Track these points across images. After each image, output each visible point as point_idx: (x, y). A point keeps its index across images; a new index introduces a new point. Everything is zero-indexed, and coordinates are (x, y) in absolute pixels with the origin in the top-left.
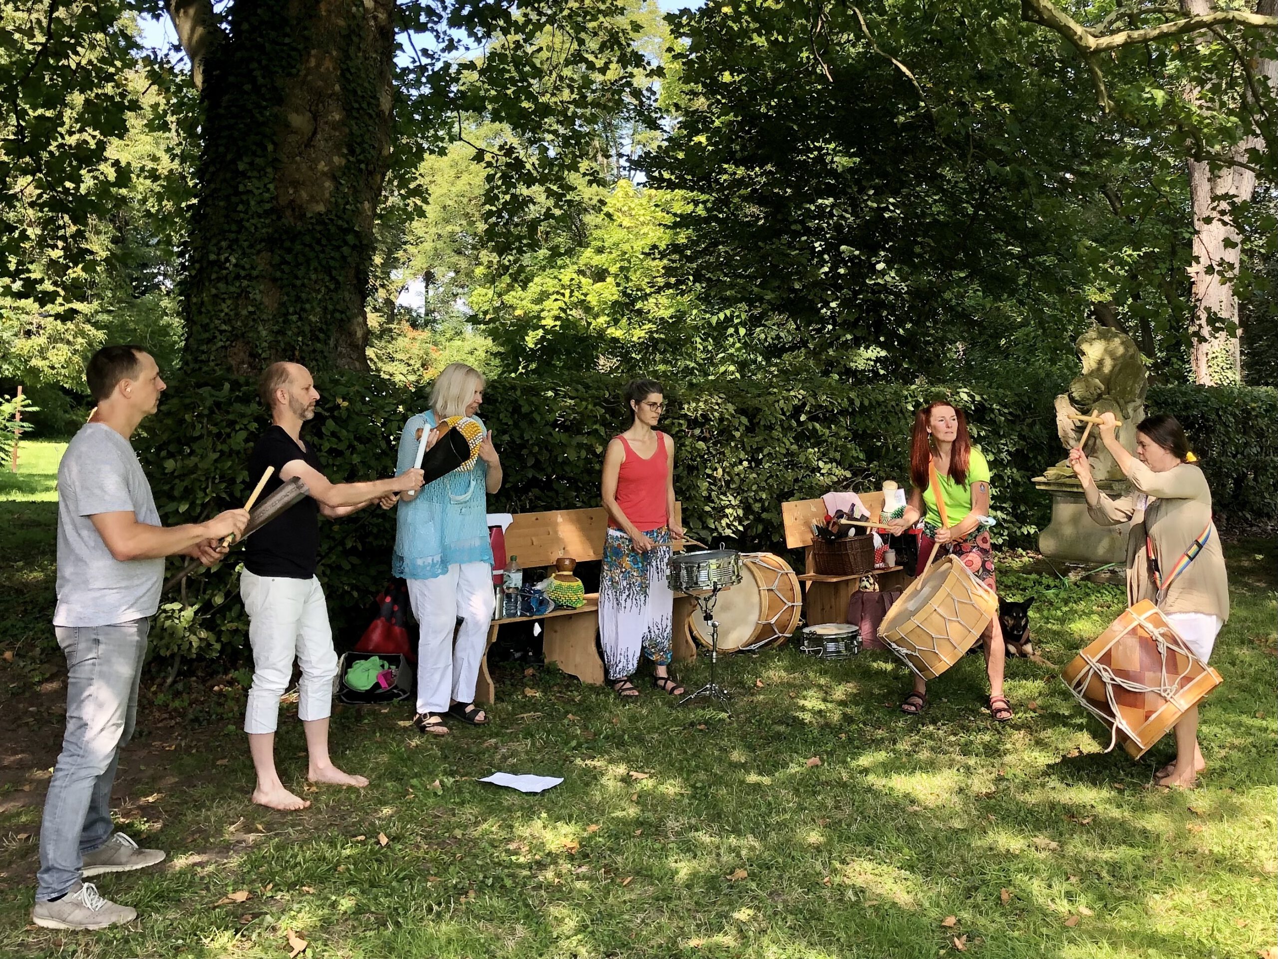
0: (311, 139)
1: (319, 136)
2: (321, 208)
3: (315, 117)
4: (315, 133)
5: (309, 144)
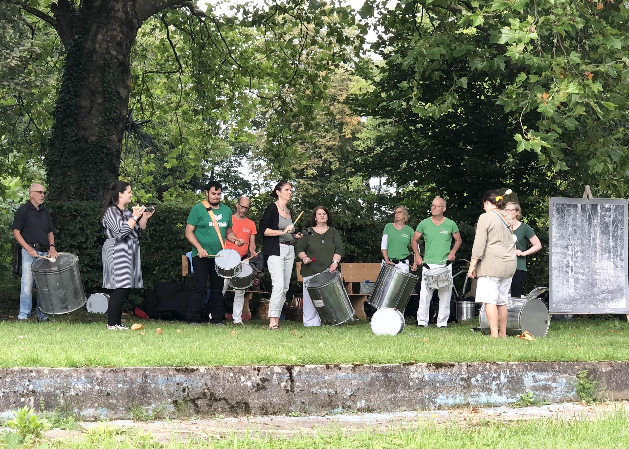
0: (90, 111)
1: (93, 109)
2: (94, 138)
3: (92, 101)
5: (89, 112)
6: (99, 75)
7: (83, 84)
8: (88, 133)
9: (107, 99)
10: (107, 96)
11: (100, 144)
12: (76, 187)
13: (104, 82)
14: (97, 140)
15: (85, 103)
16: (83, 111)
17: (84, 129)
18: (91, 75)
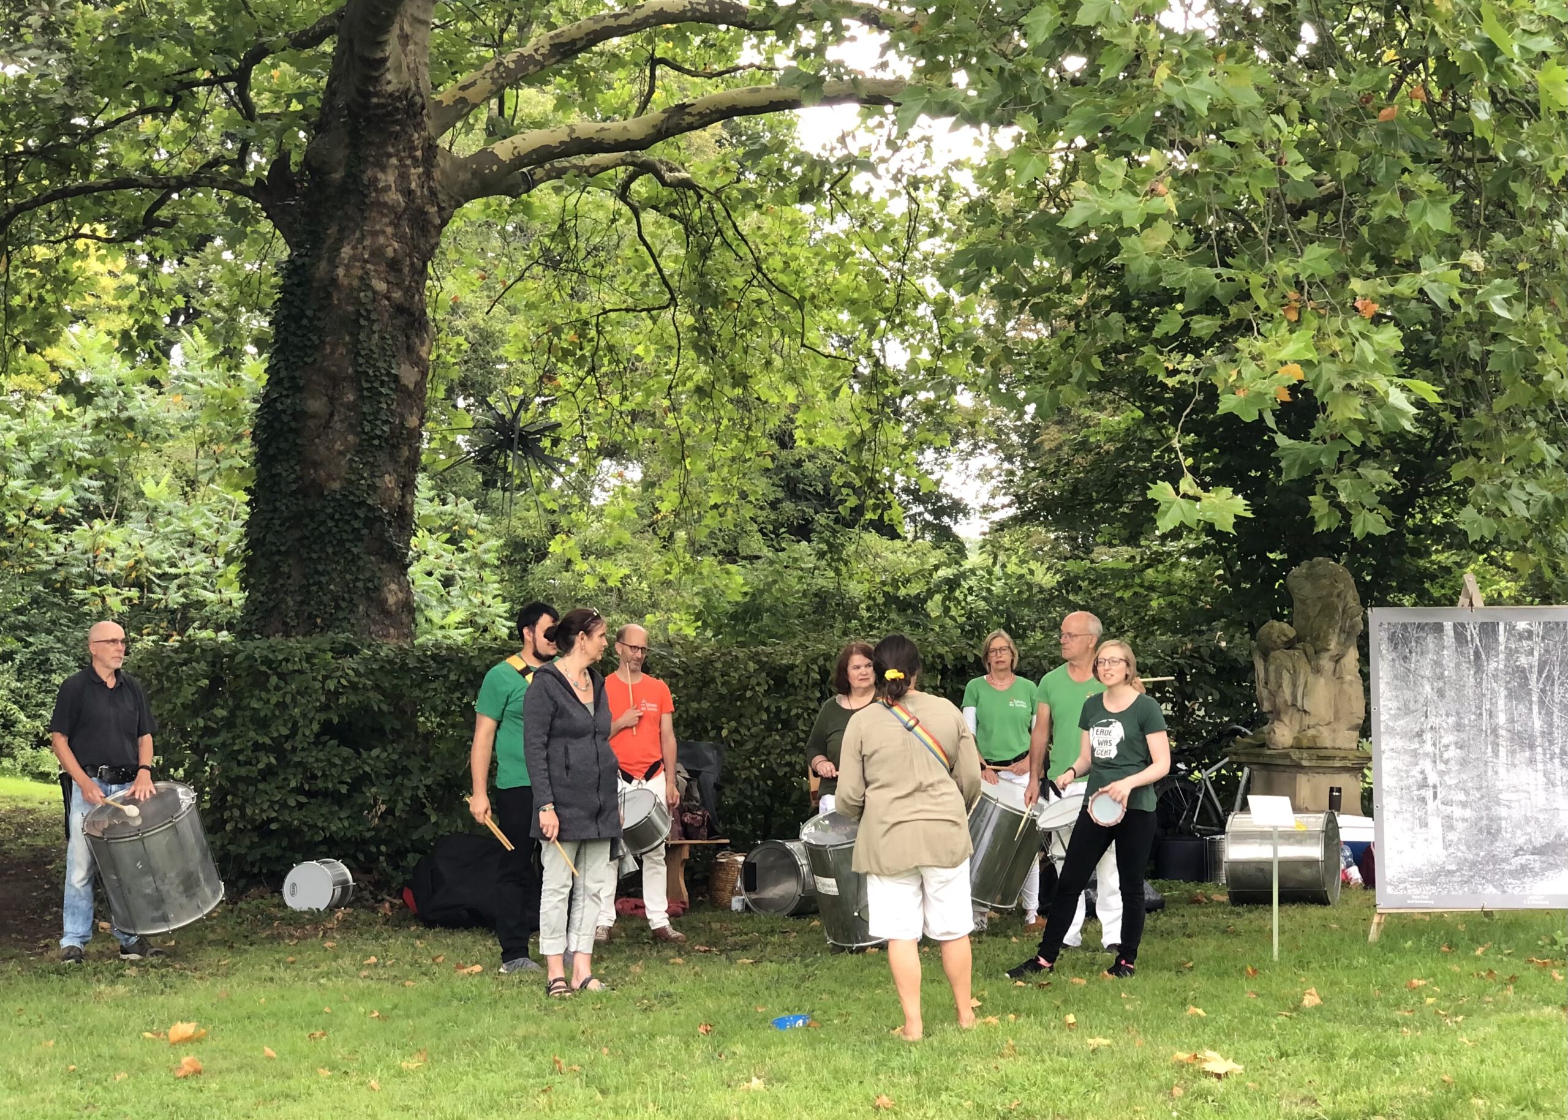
0: (329, 422)
1: (336, 418)
2: (336, 485)
3: (332, 400)
4: (332, 415)
5: (327, 425)
6: (347, 338)
7: (309, 360)
8: (322, 473)
9: (365, 393)
10: (365, 385)
11: (351, 498)
12: (299, 599)
13: (358, 354)
14: (343, 488)
15: (316, 405)
16: (311, 423)
17: (316, 465)
18: (328, 339)
